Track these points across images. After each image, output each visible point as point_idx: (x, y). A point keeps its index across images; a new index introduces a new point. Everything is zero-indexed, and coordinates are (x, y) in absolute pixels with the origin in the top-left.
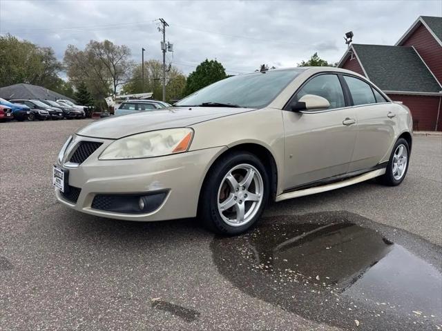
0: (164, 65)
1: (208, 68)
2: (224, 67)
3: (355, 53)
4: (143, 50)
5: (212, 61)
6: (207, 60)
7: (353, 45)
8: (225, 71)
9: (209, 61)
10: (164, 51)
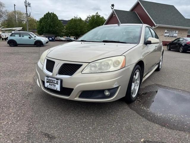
0: (27, 14)
1: (50, 16)
2: (57, 16)
3: (115, 13)
4: (15, 5)
5: (51, 13)
6: (49, 12)
7: (114, 10)
8: (58, 18)
9: (50, 13)
10: (26, 7)
